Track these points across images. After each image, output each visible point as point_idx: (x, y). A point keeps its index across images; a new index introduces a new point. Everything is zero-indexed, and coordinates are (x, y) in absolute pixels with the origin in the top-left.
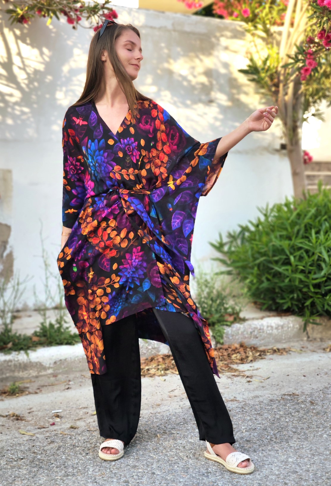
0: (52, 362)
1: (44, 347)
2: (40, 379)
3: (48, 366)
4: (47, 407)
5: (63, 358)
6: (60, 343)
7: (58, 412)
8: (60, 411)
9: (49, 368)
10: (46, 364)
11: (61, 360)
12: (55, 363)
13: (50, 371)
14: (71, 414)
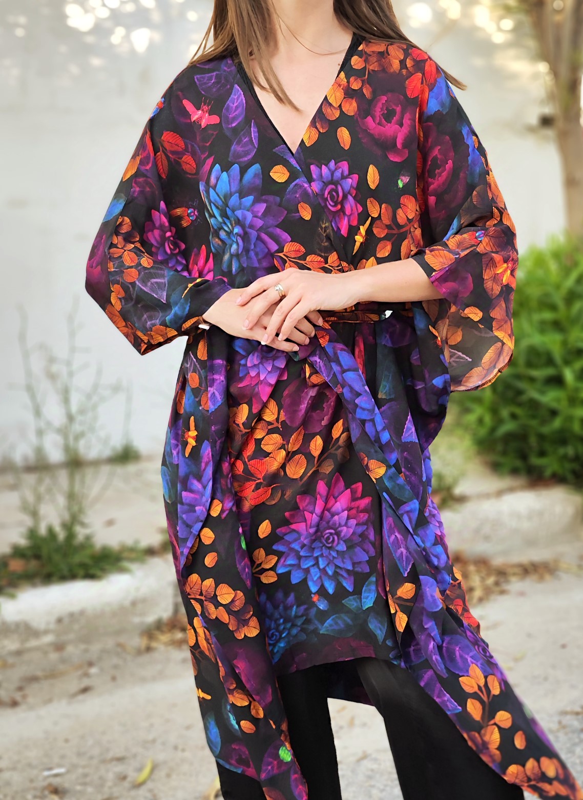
0: (53, 619)
1: (34, 585)
2: (26, 657)
3: (42, 627)
5: (75, 608)
6: (71, 576)
7: (56, 775)
8: (62, 770)
9: (46, 632)
10: (39, 623)
11: (72, 615)
12: (60, 620)
13: (48, 639)
14: (88, 780)
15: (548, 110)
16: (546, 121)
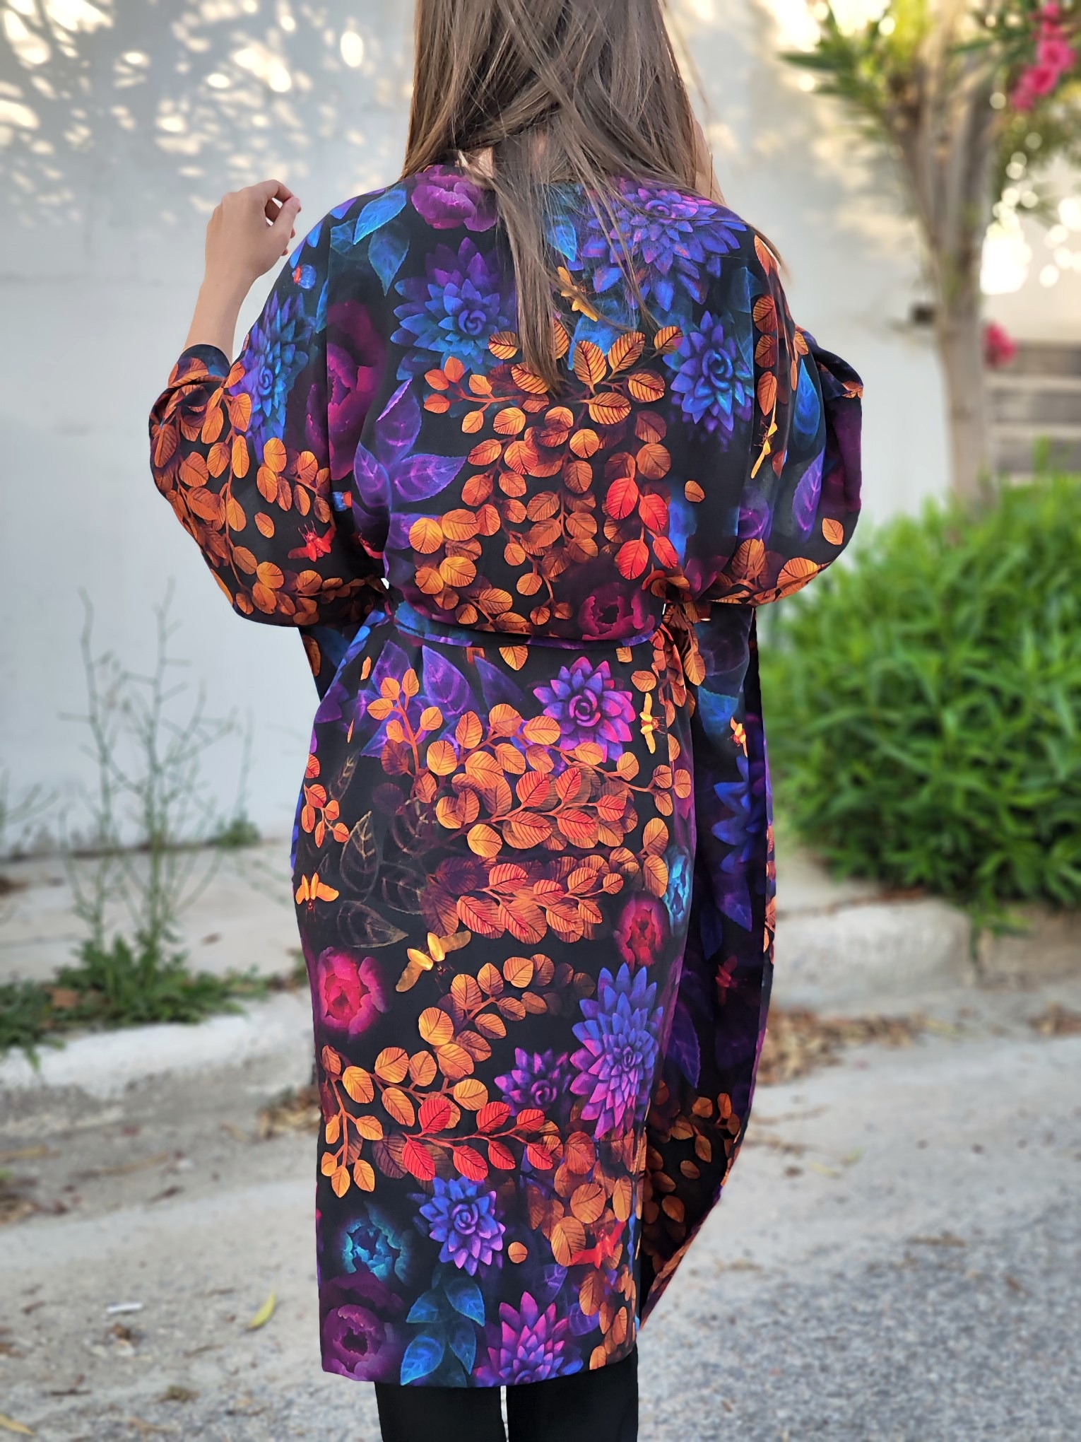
0: (122, 1083)
1: (93, 1030)
2: (79, 1142)
3: (105, 1096)
4: (90, 1283)
5: (157, 1068)
6: (152, 1018)
7: (127, 1313)
8: (137, 1306)
9: (110, 1104)
10: (99, 1088)
11: (151, 1078)
12: (131, 1086)
13: (113, 1115)
14: (176, 1320)
15: (925, 297)
16: (922, 316)
